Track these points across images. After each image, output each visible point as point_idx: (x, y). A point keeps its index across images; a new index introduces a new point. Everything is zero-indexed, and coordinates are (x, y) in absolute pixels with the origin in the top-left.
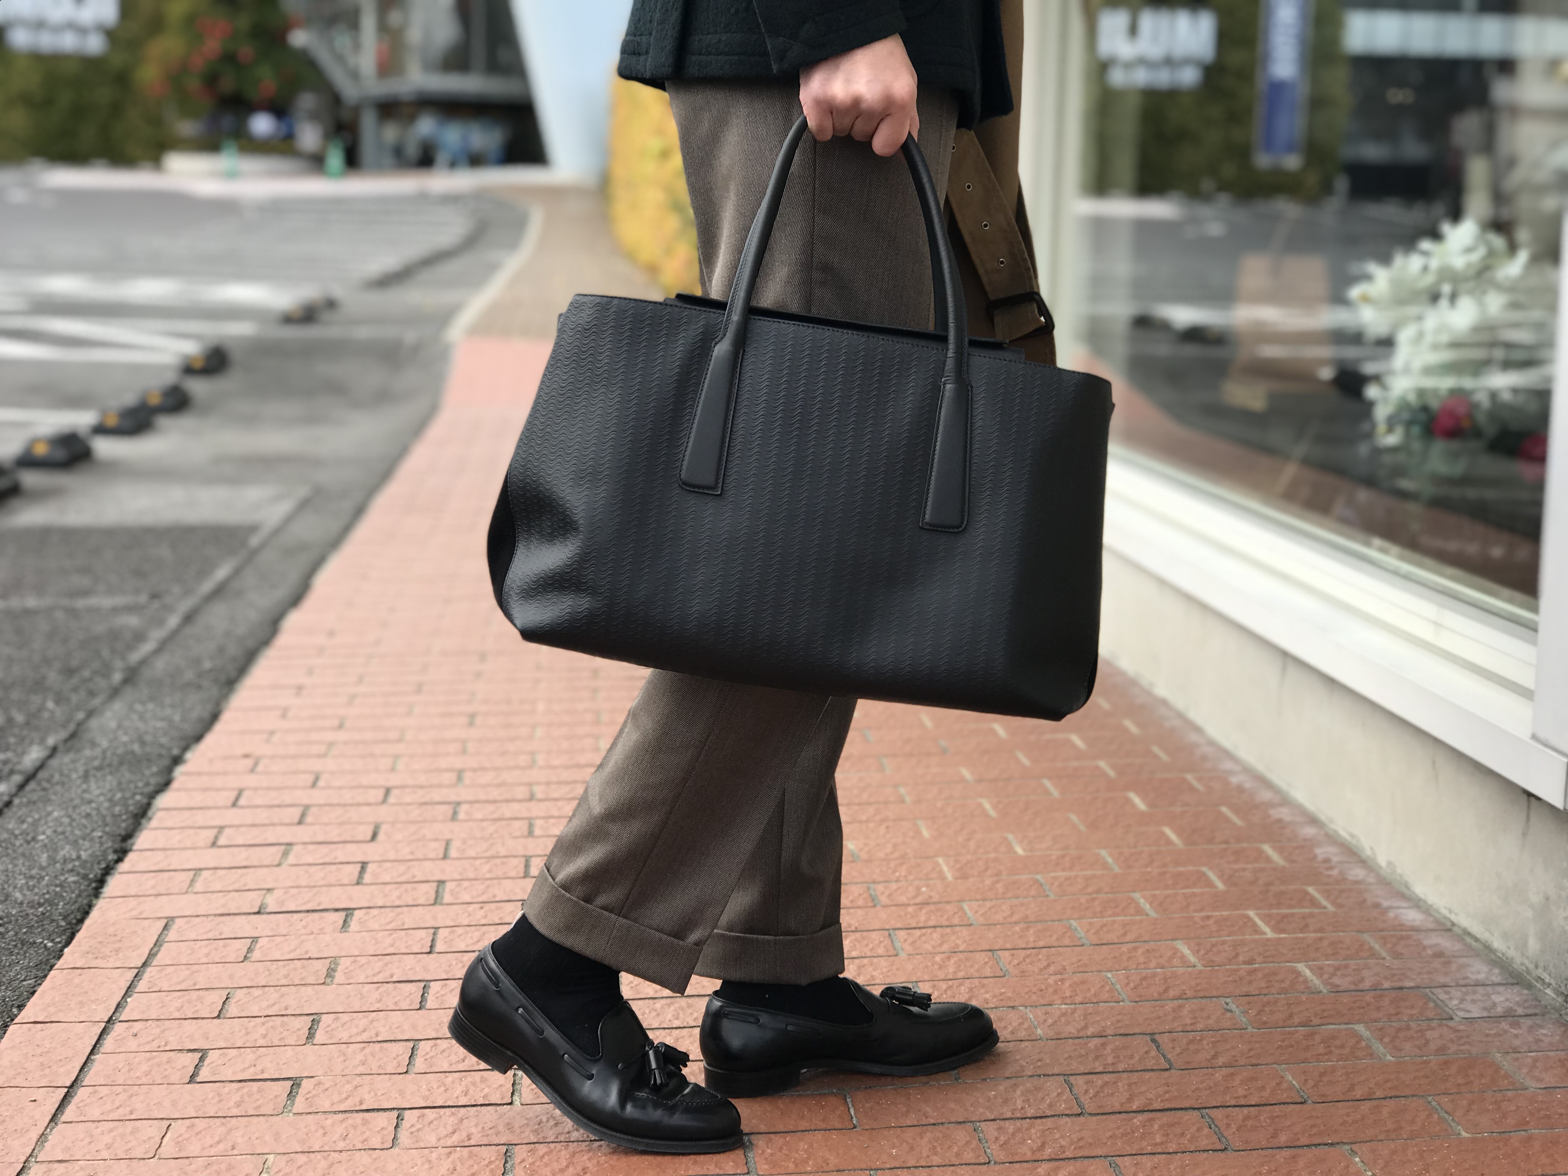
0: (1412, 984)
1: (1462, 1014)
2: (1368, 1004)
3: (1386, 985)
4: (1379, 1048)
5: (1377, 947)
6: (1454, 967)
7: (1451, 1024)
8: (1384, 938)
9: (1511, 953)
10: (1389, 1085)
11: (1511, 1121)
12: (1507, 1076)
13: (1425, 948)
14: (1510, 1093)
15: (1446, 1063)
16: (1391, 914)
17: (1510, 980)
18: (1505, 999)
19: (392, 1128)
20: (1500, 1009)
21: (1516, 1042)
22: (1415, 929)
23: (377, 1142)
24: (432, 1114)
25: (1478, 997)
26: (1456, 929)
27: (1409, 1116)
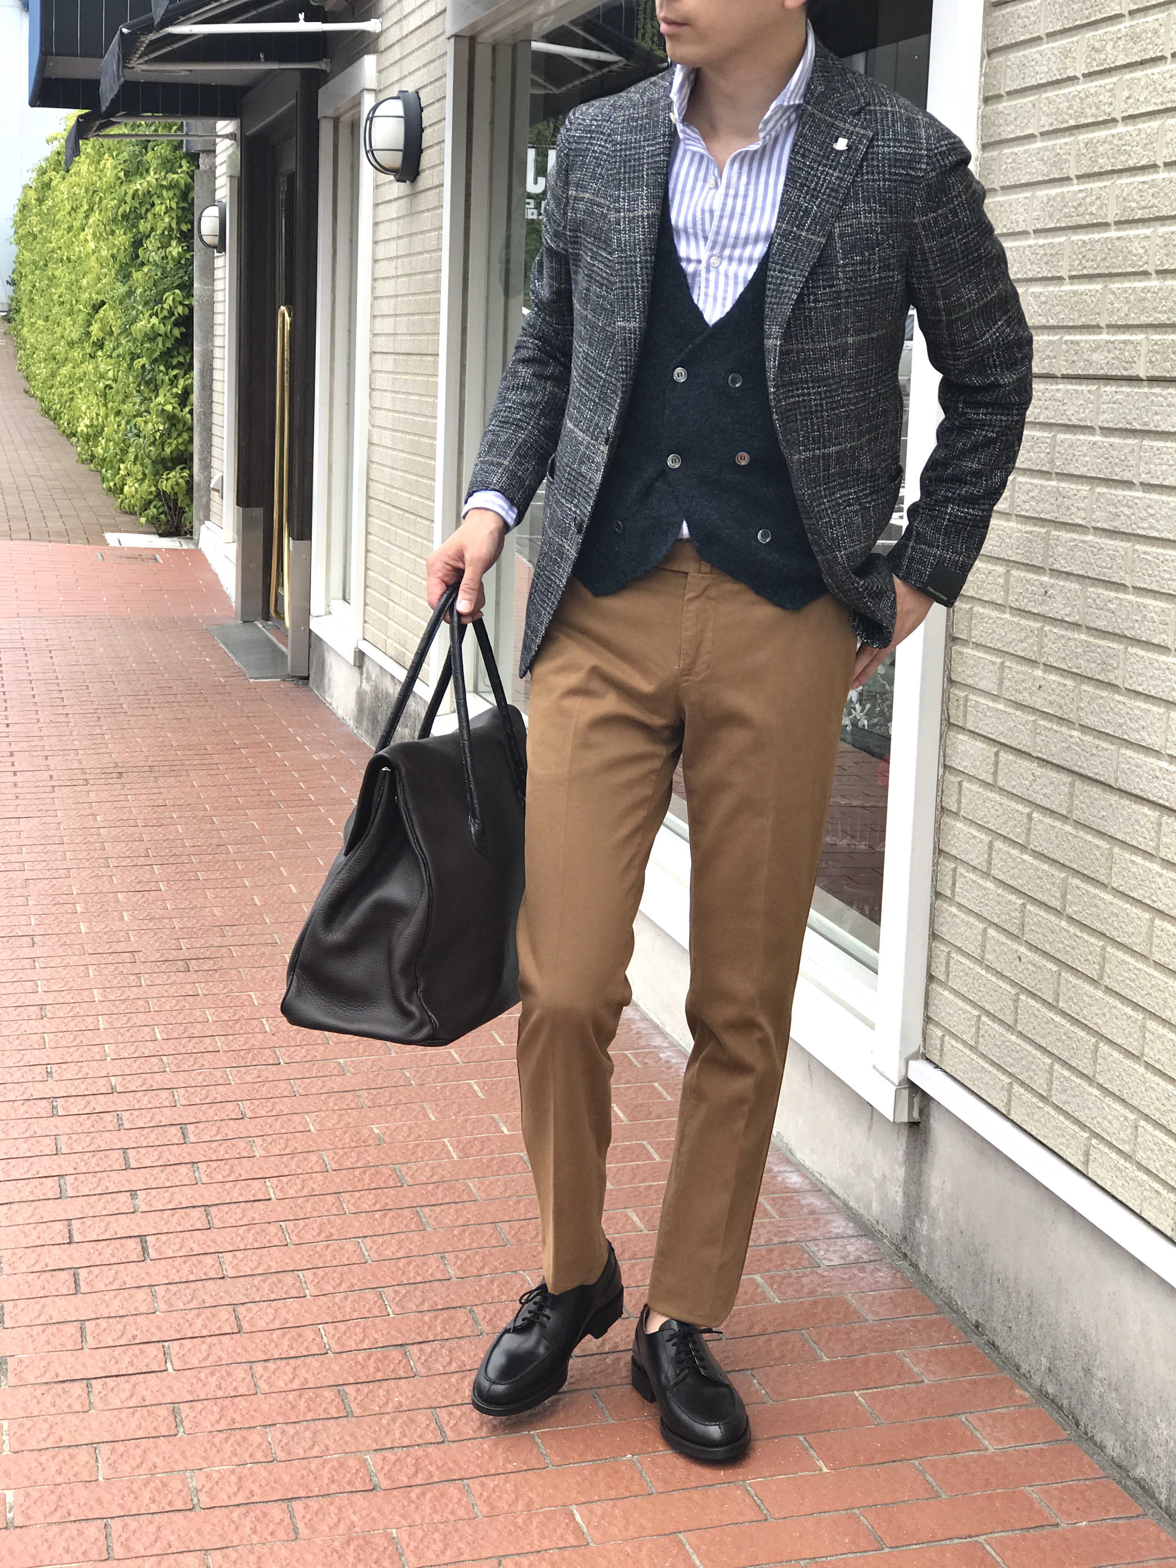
0: (793, 1239)
1: (826, 1263)
2: (763, 1257)
3: (776, 1240)
4: (771, 1294)
5: (769, 1207)
6: (822, 1222)
7: (820, 1271)
8: (774, 1200)
9: (862, 1211)
10: (776, 1322)
11: (856, 1347)
12: (855, 1312)
13: (802, 1207)
14: (856, 1325)
15: (815, 1303)
16: (780, 1179)
17: (860, 1232)
18: (855, 1248)
19: (85, 1395)
20: (852, 1257)
21: (862, 1284)
22: (796, 1191)
23: (77, 1407)
24: (111, 1382)
25: (837, 1248)
26: (824, 1189)
27: (790, 1347)
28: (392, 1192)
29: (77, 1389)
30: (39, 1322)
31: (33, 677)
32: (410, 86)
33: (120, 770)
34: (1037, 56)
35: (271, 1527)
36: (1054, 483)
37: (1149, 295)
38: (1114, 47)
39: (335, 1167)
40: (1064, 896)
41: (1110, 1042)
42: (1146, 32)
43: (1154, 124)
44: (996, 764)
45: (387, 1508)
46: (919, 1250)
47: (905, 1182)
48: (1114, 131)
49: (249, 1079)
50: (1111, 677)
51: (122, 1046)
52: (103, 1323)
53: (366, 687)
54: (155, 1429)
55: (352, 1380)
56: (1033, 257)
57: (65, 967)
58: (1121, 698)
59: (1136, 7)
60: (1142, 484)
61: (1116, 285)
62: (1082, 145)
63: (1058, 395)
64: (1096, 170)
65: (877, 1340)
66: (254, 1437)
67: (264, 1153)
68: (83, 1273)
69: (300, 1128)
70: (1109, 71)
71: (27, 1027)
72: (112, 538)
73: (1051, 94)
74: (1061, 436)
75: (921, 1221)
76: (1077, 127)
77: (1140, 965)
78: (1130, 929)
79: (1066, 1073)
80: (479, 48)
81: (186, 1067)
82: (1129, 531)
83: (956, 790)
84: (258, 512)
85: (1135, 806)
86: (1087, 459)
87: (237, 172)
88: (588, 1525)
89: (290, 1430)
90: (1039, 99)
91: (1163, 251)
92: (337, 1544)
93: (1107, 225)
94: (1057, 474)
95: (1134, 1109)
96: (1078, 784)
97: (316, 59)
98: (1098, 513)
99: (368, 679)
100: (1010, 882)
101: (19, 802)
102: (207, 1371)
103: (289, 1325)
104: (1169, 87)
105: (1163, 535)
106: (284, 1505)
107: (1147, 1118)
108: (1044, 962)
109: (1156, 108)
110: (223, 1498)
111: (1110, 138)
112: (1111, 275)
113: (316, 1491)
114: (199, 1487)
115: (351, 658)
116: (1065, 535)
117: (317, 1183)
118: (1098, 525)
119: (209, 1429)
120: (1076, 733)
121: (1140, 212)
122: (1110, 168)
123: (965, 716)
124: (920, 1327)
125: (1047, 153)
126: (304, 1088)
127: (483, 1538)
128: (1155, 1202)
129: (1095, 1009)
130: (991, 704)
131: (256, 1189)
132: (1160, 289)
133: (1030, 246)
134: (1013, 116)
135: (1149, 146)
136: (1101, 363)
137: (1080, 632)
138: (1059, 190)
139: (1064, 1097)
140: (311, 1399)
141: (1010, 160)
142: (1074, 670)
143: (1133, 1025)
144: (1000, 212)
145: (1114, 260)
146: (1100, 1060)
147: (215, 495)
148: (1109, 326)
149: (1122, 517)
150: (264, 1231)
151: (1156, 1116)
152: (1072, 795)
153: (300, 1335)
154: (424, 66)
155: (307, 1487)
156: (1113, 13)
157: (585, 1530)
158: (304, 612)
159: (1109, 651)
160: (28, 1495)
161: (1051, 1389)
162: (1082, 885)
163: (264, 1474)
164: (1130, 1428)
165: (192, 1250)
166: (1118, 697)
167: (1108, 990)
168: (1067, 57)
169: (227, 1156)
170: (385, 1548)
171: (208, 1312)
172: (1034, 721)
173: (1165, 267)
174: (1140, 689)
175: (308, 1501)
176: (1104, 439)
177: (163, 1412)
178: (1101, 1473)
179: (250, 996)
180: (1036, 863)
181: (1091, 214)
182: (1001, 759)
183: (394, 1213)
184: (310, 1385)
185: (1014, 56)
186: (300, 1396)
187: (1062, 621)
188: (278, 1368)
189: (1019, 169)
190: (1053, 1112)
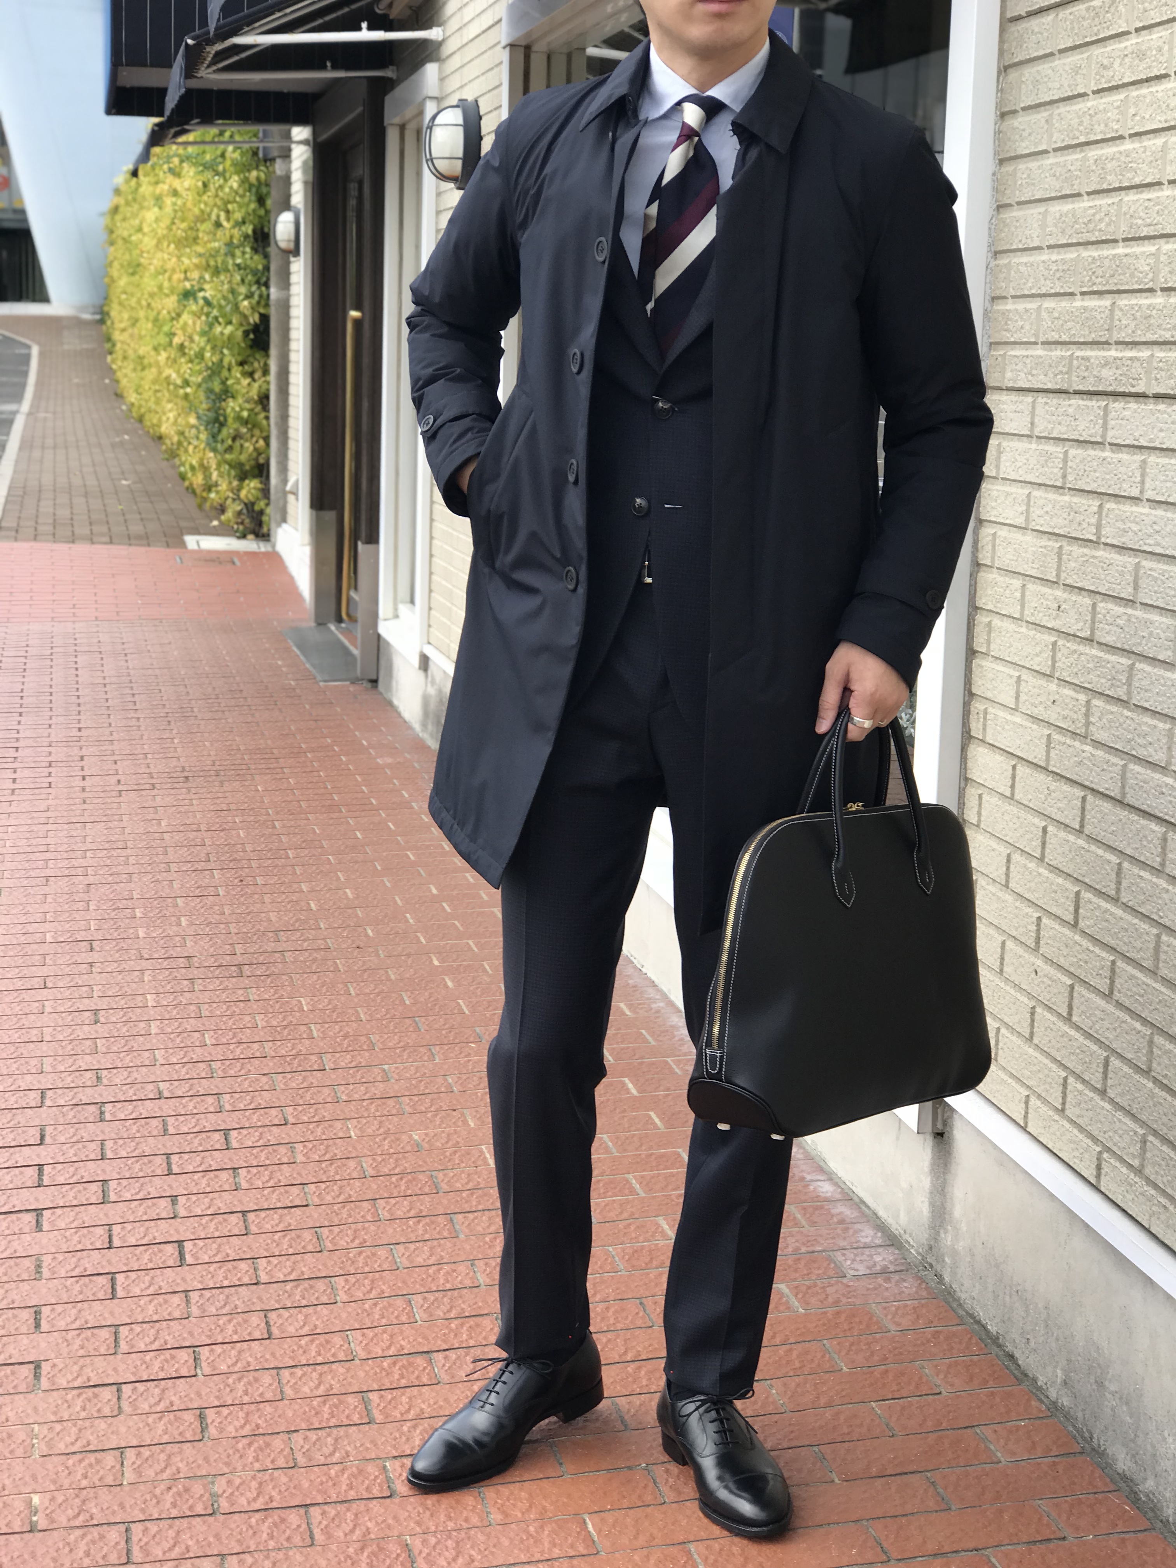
0: (820, 1248)
1: (852, 1272)
2: (790, 1267)
3: (803, 1250)
5: (799, 1216)
6: (851, 1232)
7: (845, 1280)
8: (804, 1209)
10: (798, 1332)
11: (876, 1358)
12: (878, 1323)
13: (832, 1216)
14: (878, 1336)
15: (838, 1313)
16: (811, 1188)
17: (888, 1243)
18: (883, 1258)
19: (115, 1400)
20: (878, 1268)
21: (886, 1294)
22: (827, 1200)
23: (107, 1411)
24: (141, 1387)
25: (864, 1257)
26: (855, 1198)
27: (809, 1357)
28: (427, 1198)
29: (107, 1394)
30: (74, 1326)
31: (107, 681)
32: (469, 95)
33: (186, 774)
34: (1050, 72)
35: (288, 1532)
36: (1067, 498)
37: (1154, 312)
38: (1121, 64)
39: (373, 1173)
40: (1076, 911)
41: (1121, 1056)
42: (1150, 48)
43: (1158, 141)
44: (1014, 777)
45: (403, 1515)
46: (944, 1261)
47: (931, 1193)
48: (1122, 148)
49: (294, 1085)
50: (1121, 693)
51: (171, 1051)
52: (137, 1328)
53: (432, 691)
54: (181, 1434)
55: (376, 1387)
56: (1046, 273)
57: (120, 972)
58: (1129, 714)
59: (1141, 25)
60: (1148, 500)
61: (1124, 301)
62: (1092, 161)
63: (1071, 410)
64: (1105, 186)
65: (896, 1352)
66: (278, 1443)
67: (304, 1159)
68: (120, 1278)
69: (341, 1135)
70: (1116, 88)
71: (81, 1033)
72: (191, 541)
73: (1063, 109)
74: (1072, 452)
75: (946, 1232)
76: (1088, 143)
77: (1149, 981)
78: (1139, 945)
79: (1080, 1086)
80: (533, 56)
81: (232, 1073)
82: (1136, 547)
83: (977, 802)
84: (330, 516)
85: (1142, 821)
86: (1097, 475)
87: (310, 178)
88: (599, 1532)
89: (313, 1436)
90: (1051, 115)
91: (1167, 269)
92: (351, 1550)
93: (1115, 241)
94: (1070, 489)
95: (1143, 1124)
96: (1090, 798)
97: (382, 66)
98: (1108, 529)
99: (433, 682)
100: (1027, 896)
101: (85, 806)
102: (235, 1376)
103: (318, 1331)
104: (1172, 105)
105: (1168, 552)
106: (302, 1511)
107: (1155, 1133)
108: (1059, 975)
109: (1161, 126)
110: (242, 1503)
111: (1117, 155)
112: (1119, 292)
113: (334, 1498)
114: (220, 1492)
115: (416, 661)
116: (1077, 550)
117: (354, 1190)
118: (1108, 541)
119: (233, 1434)
120: (1088, 748)
121: (1146, 229)
122: (1117, 185)
123: (984, 729)
124: (942, 1337)
125: (1059, 169)
126: (347, 1095)
127: (495, 1546)
128: (1163, 1217)
129: (1106, 1024)
130: (1009, 717)
131: (294, 1195)
132: (1165, 307)
133: (1043, 262)
134: (1027, 131)
135: (1154, 164)
136: (1109, 379)
137: (1092, 647)
138: (1070, 206)
139: (1077, 1111)
140: (335, 1406)
141: (1024, 176)
142: (1086, 685)
143: (1141, 1040)
144: (1016, 227)
145: (1122, 277)
146: (1110, 1075)
147: (291, 498)
148: (1118, 343)
149: (1130, 533)
150: (299, 1237)
151: (1163, 1131)
152: (1083, 809)
153: (327, 1342)
154: (483, 74)
155: (325, 1493)
156: (1120, 30)
157: (596, 1539)
158: (374, 616)
159: (1119, 666)
160: (53, 1499)
161: (1065, 1401)
162: (1095, 900)
163: (284, 1479)
164: (1139, 1441)
165: (228, 1255)
166: (1126, 713)
167: (1119, 1005)
168: (1077, 73)
169: (268, 1162)
170: (398, 1555)
171: (239, 1318)
172: (1049, 736)
173: (1169, 285)
174: (1146, 705)
175: (326, 1507)
176: (1113, 455)
177: (189, 1417)
178: (1112, 1487)
179: (300, 1002)
180: (1052, 876)
181: (1100, 230)
182: (1018, 772)
183: (427, 1220)
184: (335, 1391)
185: (1028, 73)
186: (324, 1402)
187: (1074, 636)
188: (304, 1375)
189: (1033, 184)
190: (1067, 1125)
